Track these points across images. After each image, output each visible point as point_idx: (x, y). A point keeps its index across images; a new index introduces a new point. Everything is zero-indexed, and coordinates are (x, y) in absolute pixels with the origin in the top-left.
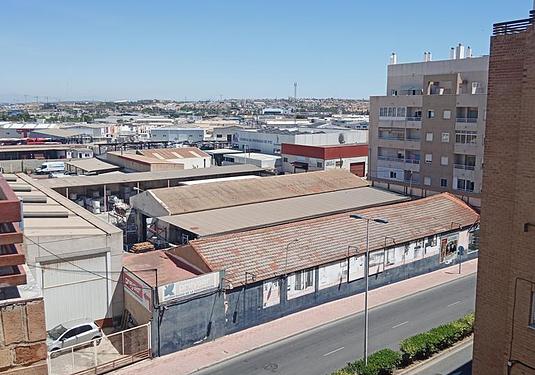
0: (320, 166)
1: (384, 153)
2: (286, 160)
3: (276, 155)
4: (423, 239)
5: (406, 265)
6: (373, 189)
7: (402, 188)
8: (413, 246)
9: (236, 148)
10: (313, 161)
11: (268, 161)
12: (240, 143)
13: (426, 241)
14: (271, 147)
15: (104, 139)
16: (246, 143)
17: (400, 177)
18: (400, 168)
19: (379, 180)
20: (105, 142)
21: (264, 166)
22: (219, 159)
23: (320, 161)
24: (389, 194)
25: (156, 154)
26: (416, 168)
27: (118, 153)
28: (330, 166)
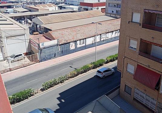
0: (91, 9)
1: (110, 5)
2: (81, 8)
3: (78, 6)
4: (118, 30)
5: (112, 38)
6: (106, 16)
7: (114, 16)
8: (114, 32)
9: (66, 4)
10: (89, 8)
11: (76, 8)
12: (68, 2)
13: (118, 31)
14: (77, 3)
15: (25, 2)
16: (69, 2)
17: (115, 12)
18: (115, 9)
19: (108, 13)
20: (26, 2)
21: (75, 10)
22: (61, 8)
23: (92, 8)
24: (110, 17)
25: (41, 6)
26: (119, 9)
27: (29, 6)
28: (95, 9)
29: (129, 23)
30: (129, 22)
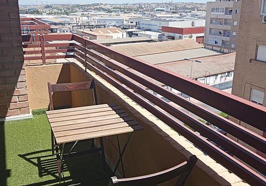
0: (180, 38)
1: (213, 31)
2: (164, 35)
3: (159, 32)
4: (225, 73)
5: (216, 85)
6: (204, 49)
7: (218, 49)
8: (220, 76)
9: (139, 28)
10: (177, 35)
11: (154, 35)
12: (141, 26)
13: (226, 74)
14: (157, 28)
15: (75, 23)
16: (144, 26)
17: (220, 43)
18: (220, 39)
19: (208, 45)
20: (76, 25)
21: (153, 38)
22: (131, 34)
23: (181, 35)
24: (213, 52)
25: (99, 31)
26: (228, 39)
27: (81, 30)
28: (186, 37)
29: (250, 62)
30: (251, 60)
